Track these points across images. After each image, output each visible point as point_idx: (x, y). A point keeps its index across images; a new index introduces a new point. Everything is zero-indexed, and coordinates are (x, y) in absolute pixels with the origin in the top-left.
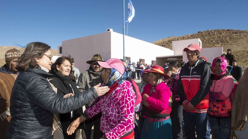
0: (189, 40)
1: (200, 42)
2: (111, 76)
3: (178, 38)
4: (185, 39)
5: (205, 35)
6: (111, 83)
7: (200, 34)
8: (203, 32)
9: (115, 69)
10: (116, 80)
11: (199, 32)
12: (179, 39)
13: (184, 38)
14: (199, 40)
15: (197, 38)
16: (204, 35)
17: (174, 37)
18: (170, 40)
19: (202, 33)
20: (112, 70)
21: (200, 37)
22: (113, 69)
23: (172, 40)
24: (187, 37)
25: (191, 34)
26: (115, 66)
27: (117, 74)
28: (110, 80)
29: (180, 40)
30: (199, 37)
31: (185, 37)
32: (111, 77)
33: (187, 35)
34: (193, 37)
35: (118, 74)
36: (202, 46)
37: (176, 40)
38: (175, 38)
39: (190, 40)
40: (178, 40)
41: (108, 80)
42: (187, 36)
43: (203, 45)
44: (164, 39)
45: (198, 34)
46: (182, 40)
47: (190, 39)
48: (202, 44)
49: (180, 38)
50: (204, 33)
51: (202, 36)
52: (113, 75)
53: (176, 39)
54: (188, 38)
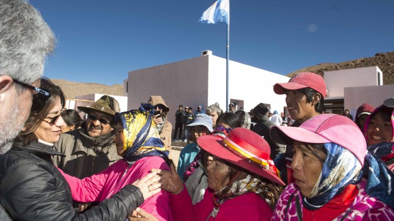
0: (357, 69)
1: (379, 74)
2: (326, 169)
3: (337, 66)
4: (350, 68)
5: (389, 59)
6: (331, 191)
7: (380, 58)
8: (386, 55)
9: (339, 145)
10: (347, 181)
11: (377, 55)
12: (339, 68)
13: (348, 65)
14: (378, 70)
15: (374, 65)
16: (387, 60)
17: (329, 64)
18: (323, 69)
19: (383, 55)
20: (329, 148)
21: (380, 63)
22: (333, 144)
23: (326, 70)
24: (353, 64)
25: (363, 59)
26: (335, 134)
27: (346, 161)
28: (326, 182)
29: (341, 70)
30: (377, 64)
31: (351, 63)
32: (328, 174)
33: (354, 60)
34: (366, 63)
35: (349, 160)
36: (384, 80)
37: (333, 70)
38: (332, 65)
39: (359, 68)
40: (337, 70)
41: (319, 181)
42: (353, 62)
43: (386, 78)
44: (309, 67)
45: (376, 58)
46: (344, 68)
47: (361, 66)
48: (384, 77)
49: (341, 66)
50: (387, 57)
51: (383, 62)
52: (333, 164)
53: (332, 67)
54: (356, 66)
